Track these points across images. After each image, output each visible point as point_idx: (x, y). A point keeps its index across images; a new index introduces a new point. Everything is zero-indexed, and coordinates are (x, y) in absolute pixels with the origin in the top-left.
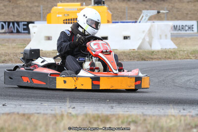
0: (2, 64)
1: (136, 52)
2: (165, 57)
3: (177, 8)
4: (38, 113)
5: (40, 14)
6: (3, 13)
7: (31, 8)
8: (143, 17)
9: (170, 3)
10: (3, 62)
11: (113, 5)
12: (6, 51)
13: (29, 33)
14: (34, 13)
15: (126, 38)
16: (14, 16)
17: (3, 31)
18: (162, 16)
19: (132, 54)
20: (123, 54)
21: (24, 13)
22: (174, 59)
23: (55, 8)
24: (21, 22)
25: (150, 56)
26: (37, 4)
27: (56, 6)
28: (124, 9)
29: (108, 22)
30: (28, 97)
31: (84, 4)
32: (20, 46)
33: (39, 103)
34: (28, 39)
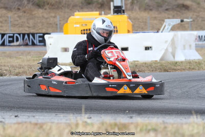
0: (16, 77)
1: (159, 63)
2: (190, 68)
3: (202, 18)
4: (52, 123)
5: (57, 25)
6: (17, 25)
7: (47, 18)
8: (165, 26)
9: (195, 12)
10: (17, 75)
11: (134, 14)
12: (21, 64)
13: (45, 45)
14: (50, 24)
15: (147, 48)
16: (29, 27)
17: (18, 43)
18: (187, 26)
19: (154, 65)
20: (144, 65)
21: (40, 25)
22: (199, 70)
23: (72, 17)
24: (37, 34)
25: (173, 67)
26: (53, 15)
27: (74, 15)
28: (146, 19)
29: (129, 32)
30: (43, 109)
31: (103, 13)
32: (35, 59)
33: (54, 114)
34: (44, 51)
